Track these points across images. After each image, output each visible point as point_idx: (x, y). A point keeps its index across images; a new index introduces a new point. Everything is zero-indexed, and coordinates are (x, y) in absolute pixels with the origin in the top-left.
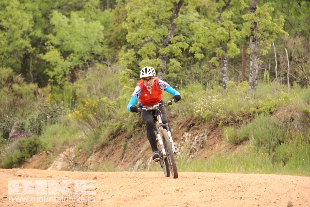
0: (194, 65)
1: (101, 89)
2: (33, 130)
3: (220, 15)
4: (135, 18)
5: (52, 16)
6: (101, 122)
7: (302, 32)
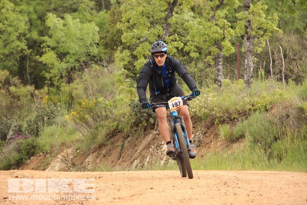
1: (97, 90)
2: (31, 132)
3: (214, 14)
4: (130, 19)
5: (47, 19)
6: (97, 123)
7: (296, 29)
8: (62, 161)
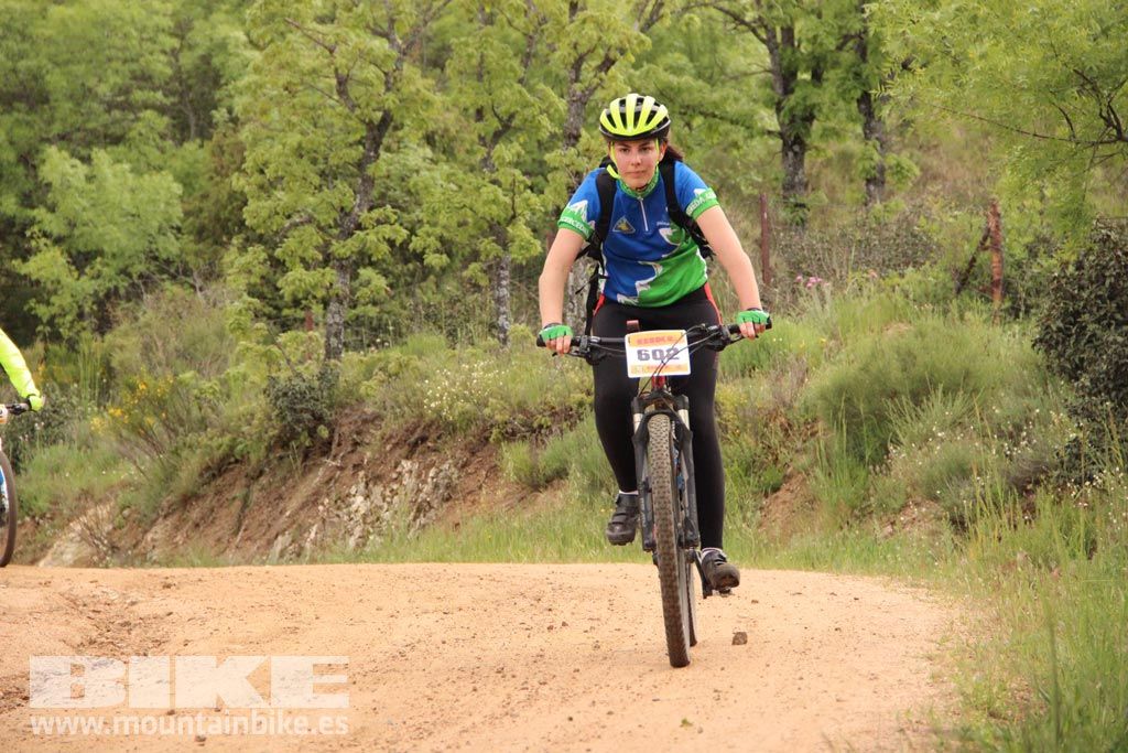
0: (423, 284)
3: (489, 153)
4: (266, 164)
5: (43, 161)
8: (83, 539)
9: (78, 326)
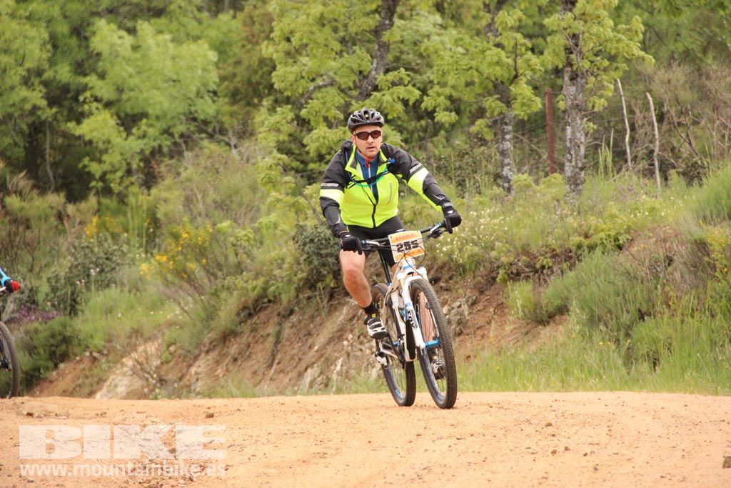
0: (435, 139)
1: (215, 202)
2: (59, 304)
3: (493, 19)
4: (292, 33)
5: (94, 33)
6: (217, 281)
7: (684, 52)
8: (134, 373)
9: (127, 181)
